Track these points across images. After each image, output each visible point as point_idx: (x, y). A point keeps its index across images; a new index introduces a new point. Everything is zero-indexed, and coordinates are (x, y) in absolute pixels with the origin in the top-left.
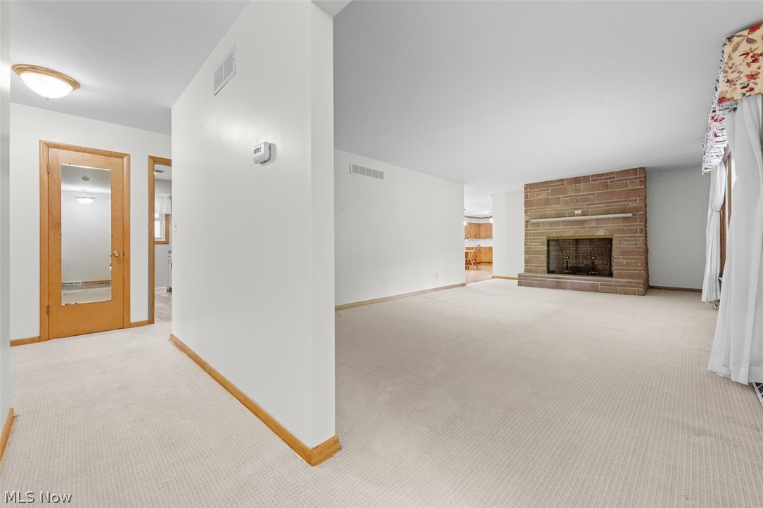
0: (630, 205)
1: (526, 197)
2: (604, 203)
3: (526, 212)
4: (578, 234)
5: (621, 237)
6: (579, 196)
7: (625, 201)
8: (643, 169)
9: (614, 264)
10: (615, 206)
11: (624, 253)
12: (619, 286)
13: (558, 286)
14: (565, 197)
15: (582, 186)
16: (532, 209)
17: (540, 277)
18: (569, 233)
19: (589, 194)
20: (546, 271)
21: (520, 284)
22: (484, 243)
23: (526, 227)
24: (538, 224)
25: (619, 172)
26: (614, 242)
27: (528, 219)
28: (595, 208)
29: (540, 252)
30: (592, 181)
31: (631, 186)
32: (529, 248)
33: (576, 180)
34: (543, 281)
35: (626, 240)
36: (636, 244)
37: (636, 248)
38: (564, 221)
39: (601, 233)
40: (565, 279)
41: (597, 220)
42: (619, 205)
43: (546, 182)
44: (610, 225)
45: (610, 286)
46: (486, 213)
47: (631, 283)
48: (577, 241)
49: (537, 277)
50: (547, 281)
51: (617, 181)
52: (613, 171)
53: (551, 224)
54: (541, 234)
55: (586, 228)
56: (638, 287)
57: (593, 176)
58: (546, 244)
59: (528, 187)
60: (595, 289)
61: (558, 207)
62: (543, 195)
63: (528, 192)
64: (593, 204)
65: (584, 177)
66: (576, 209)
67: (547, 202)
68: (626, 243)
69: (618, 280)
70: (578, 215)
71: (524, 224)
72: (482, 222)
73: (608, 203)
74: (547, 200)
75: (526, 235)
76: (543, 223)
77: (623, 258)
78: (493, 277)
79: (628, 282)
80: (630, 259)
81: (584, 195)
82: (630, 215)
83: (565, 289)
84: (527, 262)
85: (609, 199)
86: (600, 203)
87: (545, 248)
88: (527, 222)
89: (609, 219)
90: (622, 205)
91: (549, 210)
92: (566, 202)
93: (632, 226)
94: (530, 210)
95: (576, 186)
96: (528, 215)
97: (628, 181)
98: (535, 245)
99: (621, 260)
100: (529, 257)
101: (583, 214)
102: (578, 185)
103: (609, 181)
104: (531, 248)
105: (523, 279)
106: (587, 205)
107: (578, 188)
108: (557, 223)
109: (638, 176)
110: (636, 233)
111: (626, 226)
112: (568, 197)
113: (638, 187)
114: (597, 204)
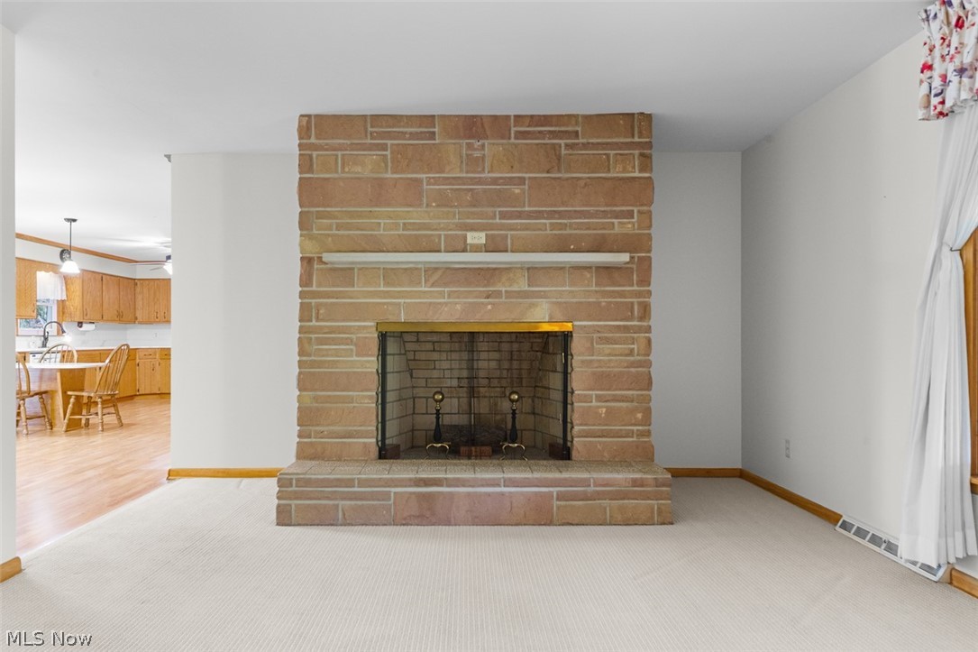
0: (617, 230)
1: (306, 164)
2: (551, 215)
3: (304, 223)
4: (477, 317)
5: (598, 330)
6: (480, 181)
7: (605, 214)
8: (647, 118)
9: (575, 417)
10: (579, 227)
11: (603, 380)
12: (611, 496)
13: (428, 513)
14: (436, 181)
15: (490, 148)
16: (329, 215)
17: (362, 483)
18: (453, 310)
19: (510, 181)
20: (374, 451)
21: (284, 517)
22: (143, 338)
23: (306, 280)
24: (346, 274)
25: (591, 120)
26: (577, 345)
27: (311, 249)
28: (526, 228)
29: (354, 381)
30: (520, 135)
31: (620, 168)
32: (313, 364)
33: (472, 126)
34: (373, 496)
35: (608, 341)
36: (631, 353)
37: (632, 364)
38: (436, 268)
39: (542, 317)
40: (450, 483)
41: (530, 268)
42: (589, 226)
43: (376, 118)
44: (567, 290)
45: (585, 497)
46: (151, 241)
47: (640, 483)
48: (468, 340)
49: (349, 483)
50: (386, 496)
51: (585, 146)
52: (575, 113)
53: (391, 274)
54: (358, 312)
55: (498, 294)
56: (658, 497)
57: (518, 119)
58: (374, 346)
59: (315, 128)
60: (541, 516)
61: (417, 215)
62: (366, 167)
63: (312, 146)
64: (520, 215)
65: (495, 117)
66: (473, 228)
67: (379, 193)
68: (607, 348)
69: (606, 476)
70: (477, 249)
71: (296, 269)
72: (141, 273)
73: (561, 215)
74: (380, 183)
75: (305, 313)
76: (365, 269)
77: (599, 398)
78: (172, 475)
79: (635, 483)
80: (616, 399)
81: (495, 181)
82: (625, 257)
83: (448, 523)
84: (307, 417)
85: (563, 204)
86: (539, 215)
87: (371, 364)
88: (307, 261)
89: (559, 268)
90: (596, 227)
91: (388, 220)
92: (443, 201)
93: (621, 294)
94: (320, 216)
95: (469, 146)
96: (311, 237)
97: (612, 152)
98: (337, 353)
99: (594, 403)
100: (316, 399)
101: (492, 247)
102: (477, 144)
103: (562, 142)
104: (320, 364)
105: (297, 496)
106: (503, 216)
107: (477, 154)
108: (411, 273)
109: (636, 139)
110: (631, 318)
111: (605, 294)
112: (447, 181)
113: (637, 174)
114: (529, 215)
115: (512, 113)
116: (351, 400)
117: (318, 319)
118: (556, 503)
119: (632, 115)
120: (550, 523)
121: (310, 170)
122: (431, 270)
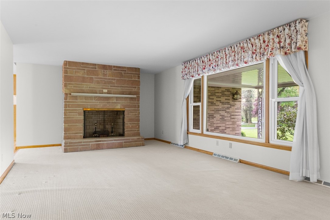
0: (133, 90)
1: (66, 72)
2: (121, 87)
3: (65, 85)
4: (106, 107)
5: (130, 110)
6: (106, 79)
7: (131, 87)
8: (139, 69)
9: (125, 128)
10: (126, 89)
11: (131, 120)
12: (134, 142)
13: (98, 147)
14: (97, 78)
15: (108, 72)
16: (72, 84)
17: (84, 142)
18: (100, 106)
19: (112, 79)
20: (83, 136)
21: (66, 151)
23: (66, 99)
24: (76, 97)
25: (128, 68)
26: (126, 113)
27: (68, 92)
28: (116, 89)
29: (77, 121)
30: (114, 70)
31: (134, 78)
32: (68, 118)
33: (104, 67)
34: (86, 145)
35: (132, 112)
36: (136, 115)
37: (136, 117)
38: (96, 97)
39: (118, 107)
40: (103, 141)
41: (117, 98)
42: (128, 90)
43: (83, 63)
44: (124, 102)
45: (129, 142)
49: (81, 142)
50: (89, 145)
51: (127, 73)
52: (125, 66)
53: (86, 98)
54: (79, 106)
55: (110, 103)
57: (114, 66)
58: (83, 114)
59: (68, 64)
60: (121, 146)
61: (92, 85)
62: (80, 74)
63: (68, 68)
64: (114, 86)
65: (109, 66)
66: (105, 89)
67: (84, 80)
68: (132, 114)
69: (133, 138)
70: (105, 93)
71: (63, 96)
73: (123, 87)
74: (84, 78)
75: (66, 106)
76: (80, 96)
77: (130, 124)
78: (17, 148)
79: (138, 139)
80: (133, 124)
81: (109, 79)
82: (135, 96)
83: (102, 149)
84: (66, 130)
85: (123, 85)
86: (118, 87)
87: (82, 117)
88: (66, 94)
89: (122, 98)
90: (129, 89)
91: (86, 86)
92: (98, 82)
93: (134, 103)
94: (69, 84)
95: (104, 71)
96: (67, 89)
97: (133, 75)
98: (74, 115)
99: (129, 125)
100: (69, 126)
101: (108, 93)
102: (106, 71)
103: (123, 72)
104: (70, 118)
105: (69, 146)
106: (111, 86)
107: (106, 73)
108: (91, 98)
109: (137, 73)
110: (136, 108)
111: (131, 103)
112: (99, 78)
113: (137, 80)
114: (116, 87)
115: (113, 65)
116: (77, 125)
117: (69, 107)
118: (124, 144)
119: (136, 68)
120: (123, 148)
121: (67, 74)
122: (95, 97)
